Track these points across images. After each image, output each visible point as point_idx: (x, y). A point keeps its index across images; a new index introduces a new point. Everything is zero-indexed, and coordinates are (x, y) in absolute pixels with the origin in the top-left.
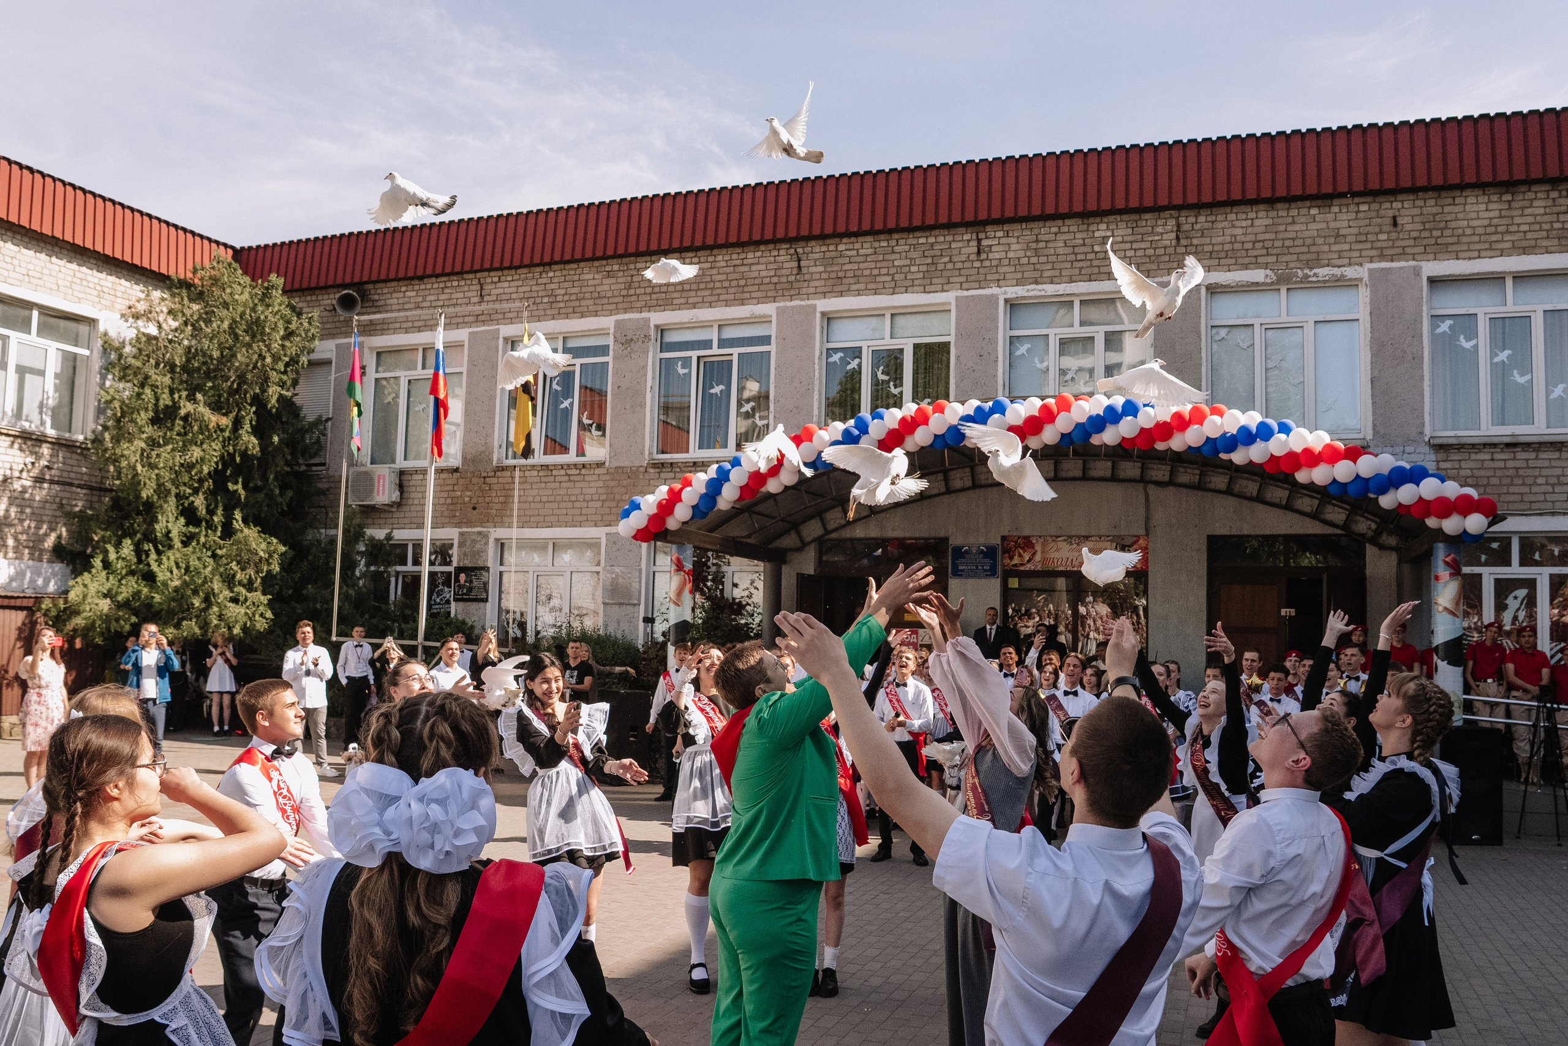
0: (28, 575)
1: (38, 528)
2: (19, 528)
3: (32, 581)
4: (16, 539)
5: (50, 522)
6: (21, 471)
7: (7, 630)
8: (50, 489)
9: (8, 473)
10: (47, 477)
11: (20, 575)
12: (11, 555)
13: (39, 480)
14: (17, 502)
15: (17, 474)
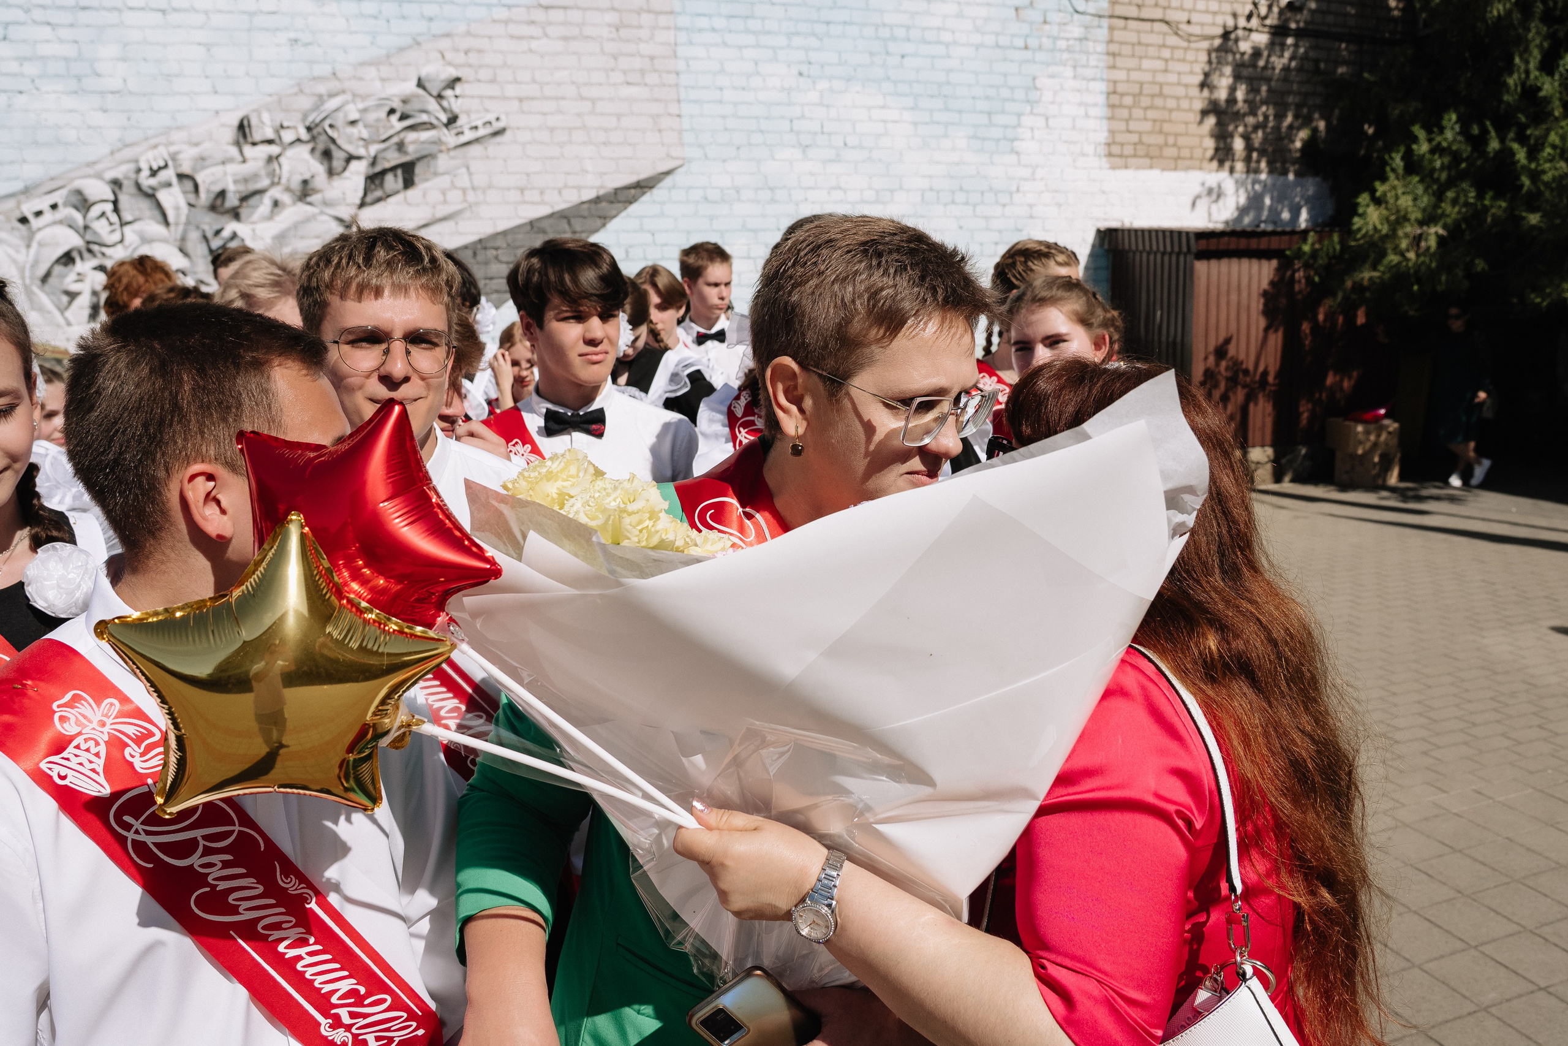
0: (1268, 201)
1: (1280, 117)
2: (1251, 120)
3: (1274, 212)
4: (1246, 137)
5: (1298, 107)
6: (1249, 17)
7: (1244, 294)
8: (1296, 46)
9: (1230, 23)
10: (1293, 26)
11: (1255, 201)
12: (1240, 166)
13: (1279, 32)
14: (1245, 72)
15: (1242, 22)
